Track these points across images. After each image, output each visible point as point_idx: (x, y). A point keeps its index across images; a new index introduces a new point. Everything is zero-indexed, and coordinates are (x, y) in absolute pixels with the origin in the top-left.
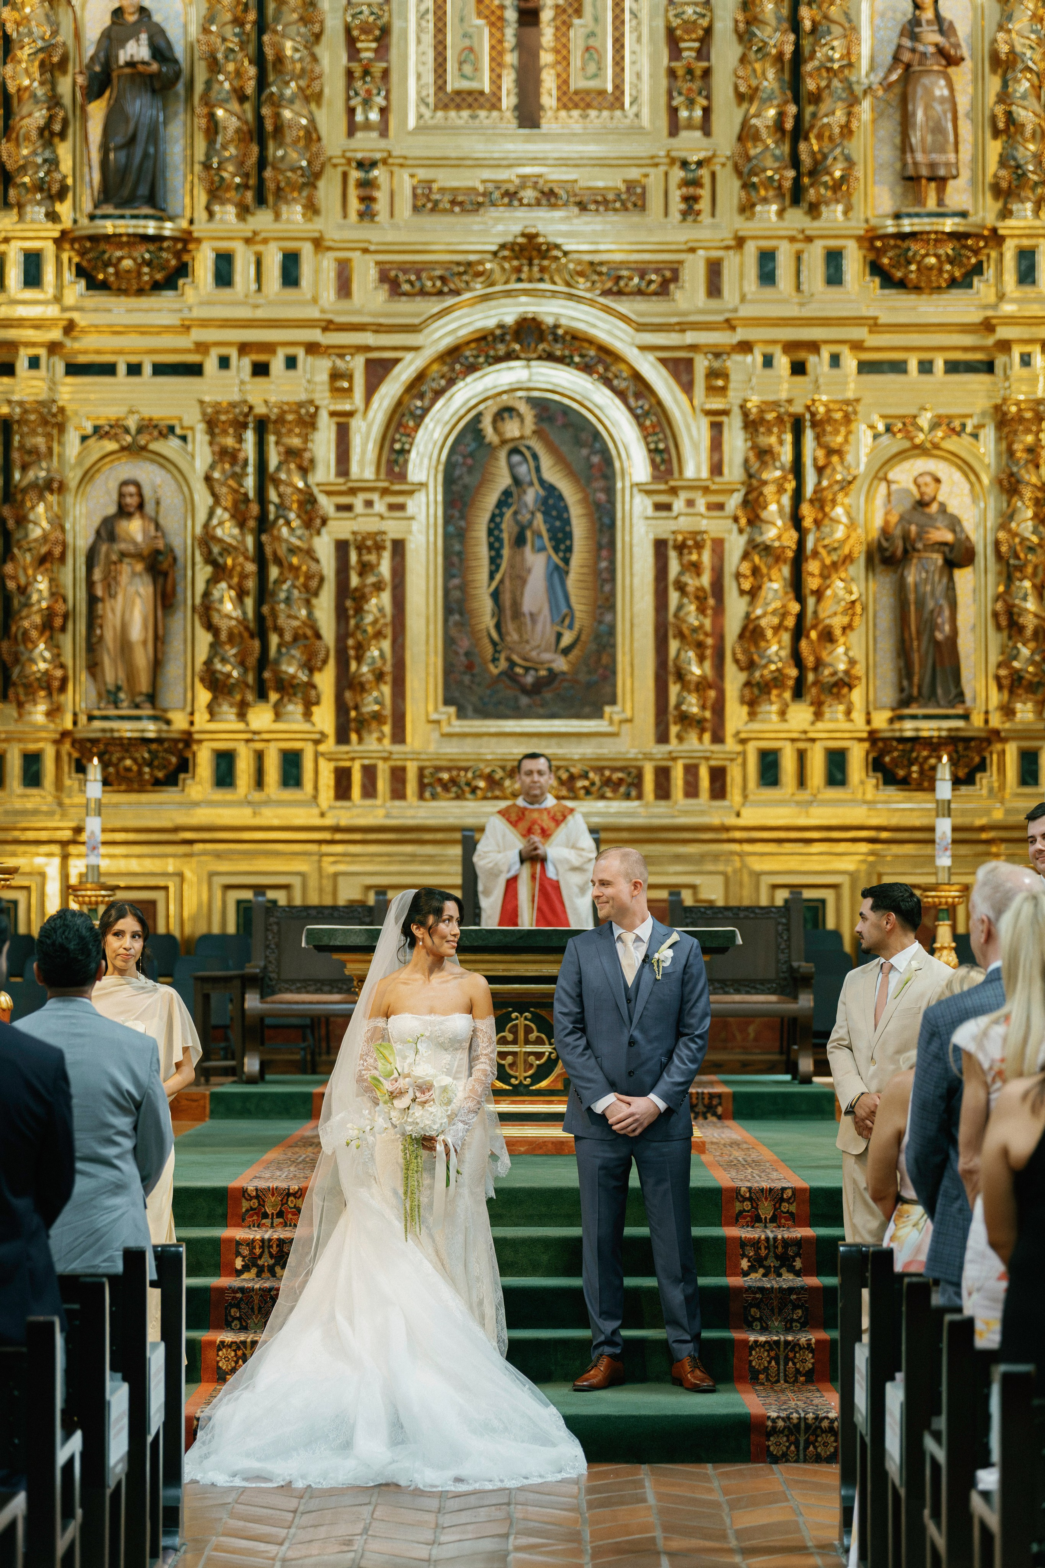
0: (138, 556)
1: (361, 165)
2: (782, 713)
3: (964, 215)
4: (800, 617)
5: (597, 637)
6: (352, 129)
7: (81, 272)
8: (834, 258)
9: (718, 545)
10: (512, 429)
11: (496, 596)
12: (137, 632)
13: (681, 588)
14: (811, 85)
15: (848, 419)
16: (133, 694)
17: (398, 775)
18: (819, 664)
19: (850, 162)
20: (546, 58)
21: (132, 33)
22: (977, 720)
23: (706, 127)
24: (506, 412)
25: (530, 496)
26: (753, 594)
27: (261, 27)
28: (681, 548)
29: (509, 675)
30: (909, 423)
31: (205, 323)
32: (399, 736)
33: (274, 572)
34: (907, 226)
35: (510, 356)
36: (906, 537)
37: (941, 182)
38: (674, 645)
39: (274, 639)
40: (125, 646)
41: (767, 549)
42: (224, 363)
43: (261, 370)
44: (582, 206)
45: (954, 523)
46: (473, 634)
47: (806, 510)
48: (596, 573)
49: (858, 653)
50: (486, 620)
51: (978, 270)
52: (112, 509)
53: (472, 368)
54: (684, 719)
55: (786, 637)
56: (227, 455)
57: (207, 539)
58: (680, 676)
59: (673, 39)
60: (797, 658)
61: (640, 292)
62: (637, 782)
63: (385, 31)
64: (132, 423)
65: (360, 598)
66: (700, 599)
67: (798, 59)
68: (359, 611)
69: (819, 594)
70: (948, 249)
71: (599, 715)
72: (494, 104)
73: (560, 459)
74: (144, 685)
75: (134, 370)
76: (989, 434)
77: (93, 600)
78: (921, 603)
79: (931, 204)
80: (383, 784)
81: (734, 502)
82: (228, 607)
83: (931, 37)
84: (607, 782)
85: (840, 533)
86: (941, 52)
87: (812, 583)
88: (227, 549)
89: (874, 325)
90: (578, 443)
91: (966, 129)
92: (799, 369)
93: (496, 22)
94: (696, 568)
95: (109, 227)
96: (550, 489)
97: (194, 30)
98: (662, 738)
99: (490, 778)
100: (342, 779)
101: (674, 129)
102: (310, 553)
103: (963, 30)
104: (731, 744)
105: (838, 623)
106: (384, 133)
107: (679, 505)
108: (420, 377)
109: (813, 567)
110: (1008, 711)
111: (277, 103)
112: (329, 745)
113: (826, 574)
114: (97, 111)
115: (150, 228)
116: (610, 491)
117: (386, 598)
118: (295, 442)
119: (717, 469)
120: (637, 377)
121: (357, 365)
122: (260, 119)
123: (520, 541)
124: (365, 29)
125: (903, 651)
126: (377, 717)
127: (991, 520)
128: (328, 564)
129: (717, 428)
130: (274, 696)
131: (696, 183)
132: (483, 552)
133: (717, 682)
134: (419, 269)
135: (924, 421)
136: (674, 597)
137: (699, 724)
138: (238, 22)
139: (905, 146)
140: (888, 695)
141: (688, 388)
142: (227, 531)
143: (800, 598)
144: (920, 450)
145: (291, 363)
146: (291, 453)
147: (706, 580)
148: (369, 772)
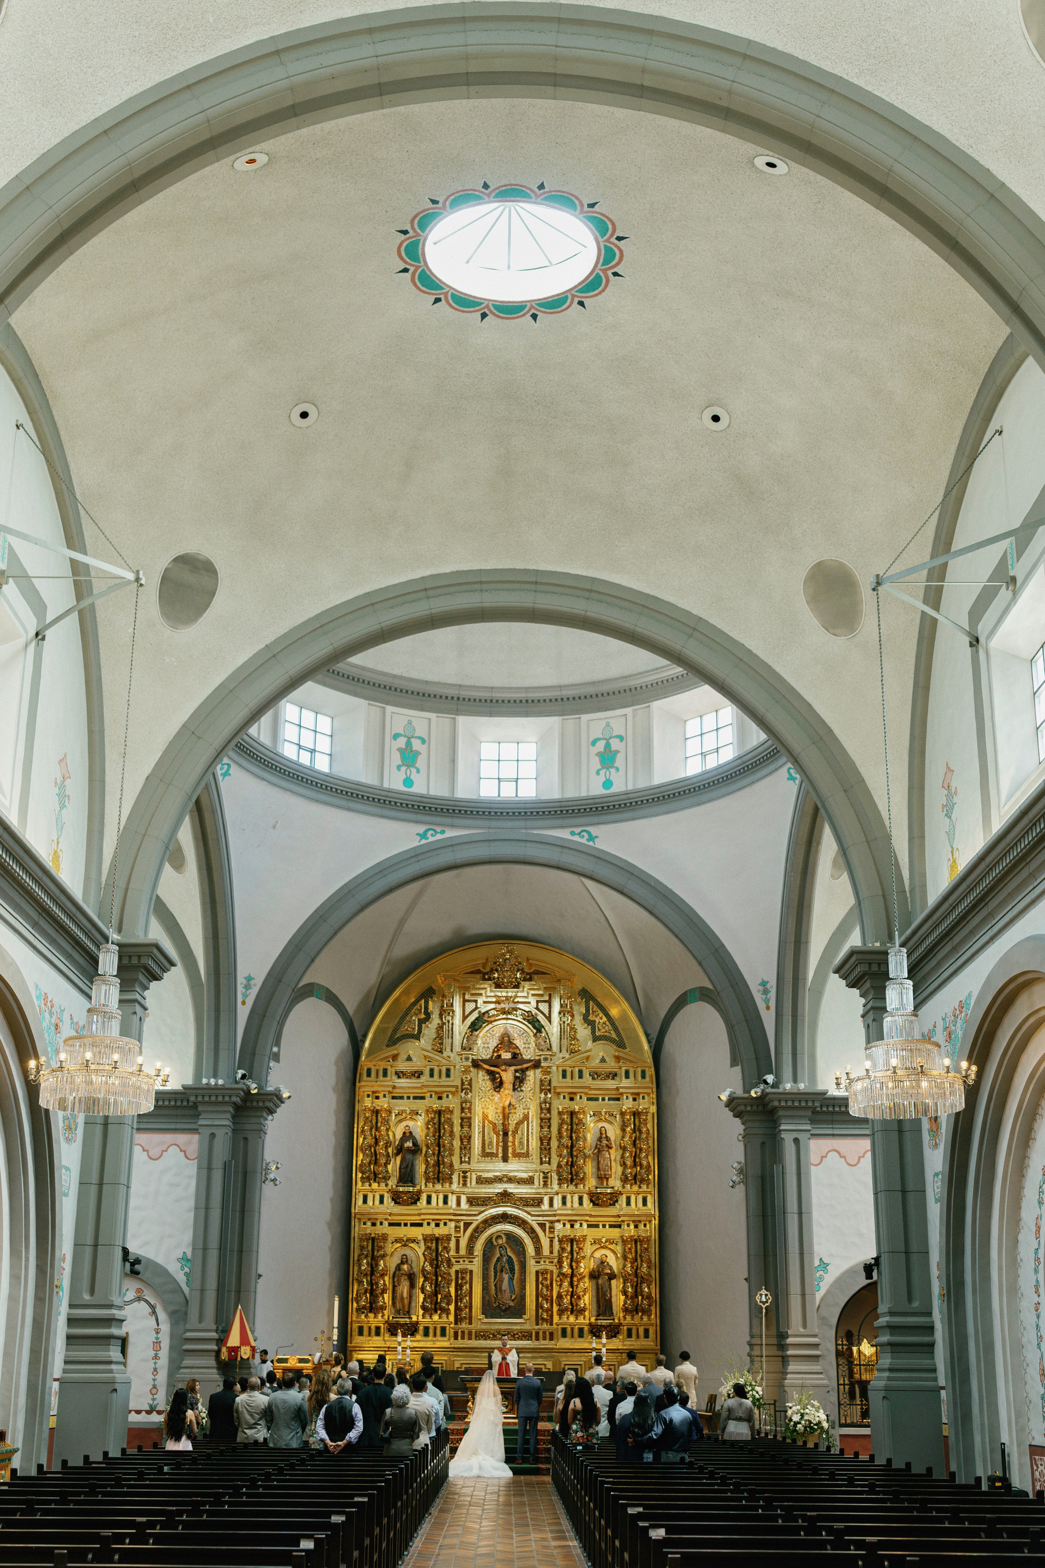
0: (406, 1275)
1: (463, 1172)
2: (568, 1318)
3: (613, 1188)
4: (572, 1292)
5: (521, 1296)
6: (461, 1162)
7: (393, 1199)
8: (581, 1199)
9: (552, 1272)
10: (500, 1242)
11: (495, 1285)
12: (405, 1295)
13: (542, 1284)
14: (575, 1153)
15: (584, 1240)
16: (404, 1311)
17: (470, 1333)
18: (577, 1305)
19: (585, 1173)
20: (510, 1144)
21: (408, 1140)
22: (616, 1321)
23: (549, 1163)
24: (499, 1237)
25: (504, 1259)
26: (561, 1286)
27: (440, 1137)
28: (542, 1273)
29: (499, 1307)
30: (600, 1241)
31: (424, 1214)
32: (470, 1323)
33: (440, 1279)
34: (599, 1190)
35: (500, 1222)
36: (598, 1271)
37: (607, 1179)
38: (540, 1299)
39: (439, 1296)
40: (402, 1298)
41: (563, 1274)
42: (429, 1224)
43: (437, 1225)
44: (518, 1183)
45: (611, 1268)
46: (490, 1296)
47: (574, 1264)
48: (521, 1280)
49: (587, 1303)
50: (493, 1292)
51: (617, 1201)
52: (399, 1262)
53: (490, 1225)
54: (543, 1319)
55: (569, 1297)
56: (428, 1248)
57: (423, 1270)
58: (542, 1307)
59: (541, 1139)
60: (571, 1304)
61: (532, 1205)
62: (531, 1336)
63: (470, 1137)
64: (405, 1239)
65: (461, 1286)
66: (547, 1287)
67: (572, 1146)
68: (461, 1290)
69: (577, 1286)
70: (609, 1196)
71: (521, 1318)
72: (496, 1155)
73: (512, 1249)
74: (407, 1310)
75: (406, 1225)
76: (620, 1244)
77: (394, 1287)
78: (602, 1289)
79: (605, 1183)
80: (466, 1336)
81: (556, 1260)
82: (428, 1288)
83: (605, 1142)
84: (523, 1336)
85: (582, 1270)
86: (607, 1145)
87: (575, 1283)
88: (428, 1273)
89: (591, 1216)
90: (517, 1245)
91: (613, 1164)
92: (572, 1226)
93: (498, 1135)
94: (546, 1279)
95: (401, 1189)
96: (510, 1257)
97: (424, 1138)
98: (537, 1324)
99: (493, 1335)
100: (456, 1334)
101: (542, 1163)
102: (449, 1274)
103: (612, 1139)
104: (554, 1326)
105: (581, 1294)
106: (469, 1163)
107: (542, 1263)
108: (477, 1228)
109: (575, 1279)
110: (625, 1318)
111: (443, 1157)
112: (452, 1325)
113: (579, 1281)
114: (399, 1158)
115: (411, 1189)
116: (525, 1258)
117: (468, 1285)
118: (446, 1245)
119: (551, 1252)
120: (532, 1228)
121: (462, 1224)
122: (438, 1160)
123: (502, 1271)
124: (465, 1137)
125: (598, 1302)
126: (465, 1318)
127: (621, 1267)
128: (454, 1277)
129: (551, 1241)
130: (439, 1312)
131: (547, 1178)
132: (493, 1273)
133: (551, 1309)
134: (477, 1198)
135: (604, 1240)
136: (540, 1286)
137: (546, 1320)
138: (434, 1136)
139: (598, 1169)
140: (595, 1313)
141: (544, 1231)
142: (428, 1268)
143: (572, 1287)
144: (602, 1247)
145: (445, 1224)
146: (445, 1248)
147: (549, 1282)
148: (463, 1332)
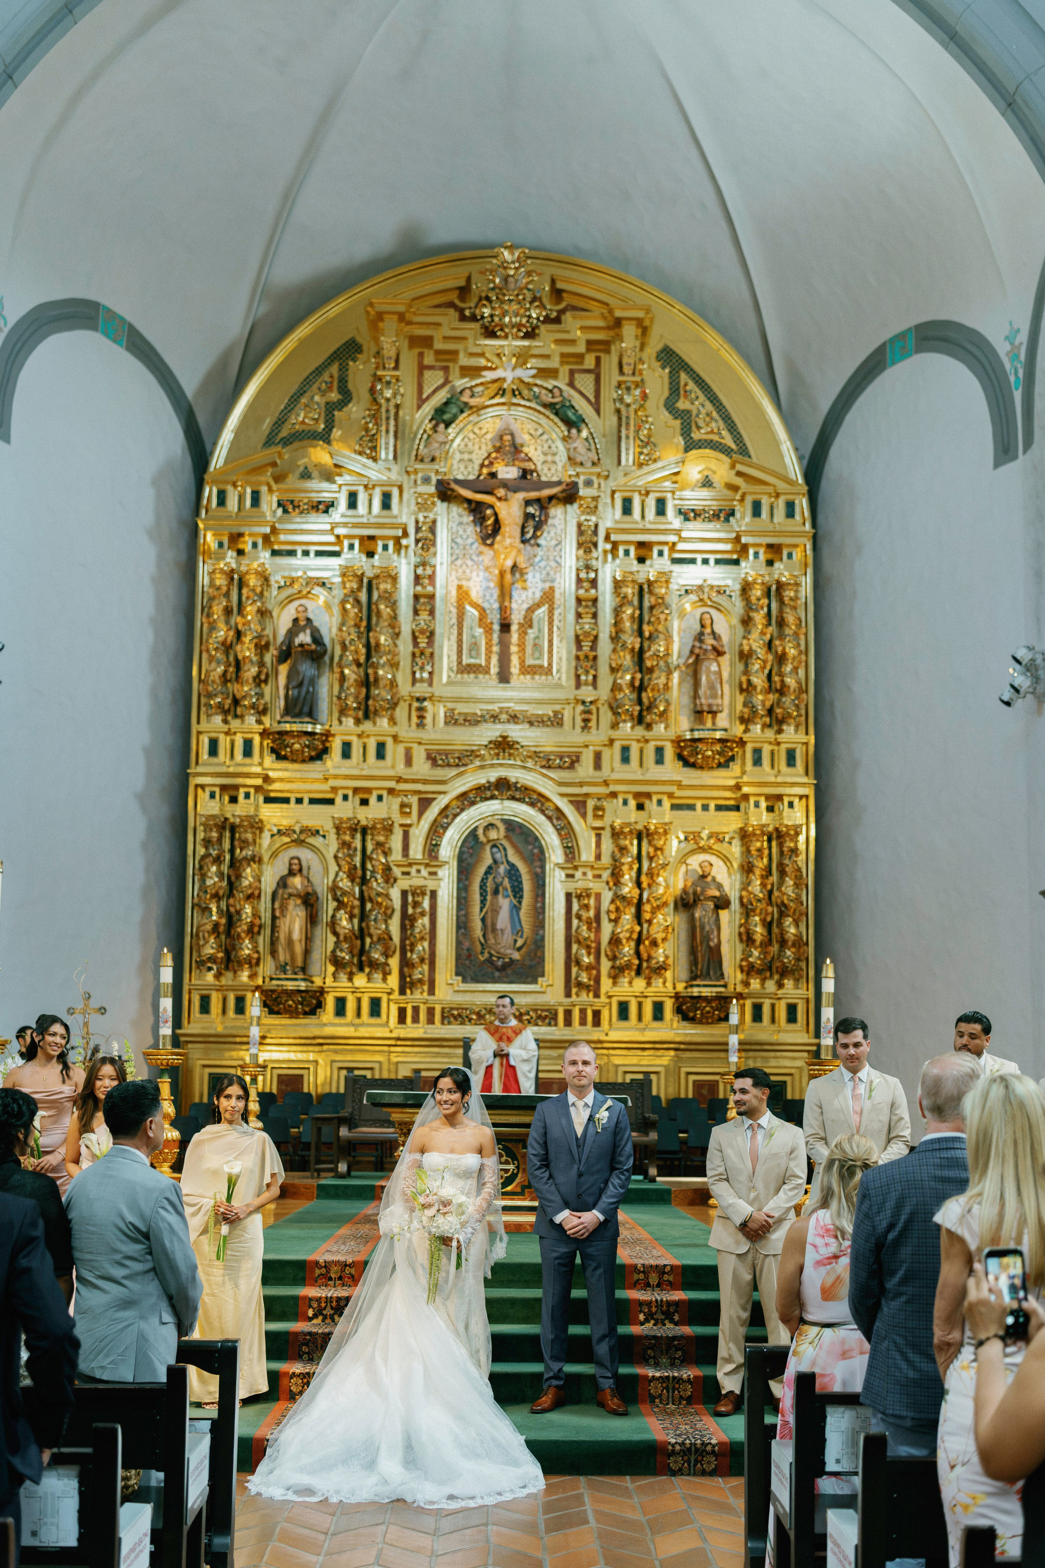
0: (298, 896)
1: (418, 700)
2: (630, 983)
3: (725, 730)
4: (640, 933)
5: (535, 942)
6: (414, 681)
7: (273, 750)
8: (659, 751)
9: (598, 896)
10: (493, 835)
11: (483, 920)
12: (296, 935)
13: (579, 917)
14: (649, 663)
15: (666, 833)
16: (293, 967)
17: (431, 1012)
18: (650, 958)
19: (668, 703)
20: (514, 649)
21: (304, 631)
22: (731, 988)
23: (594, 684)
24: (491, 825)
25: (502, 869)
26: (616, 921)
27: (369, 628)
28: (579, 897)
29: (489, 961)
30: (697, 836)
31: (336, 777)
32: (432, 992)
33: (369, 906)
34: (697, 735)
35: (493, 797)
36: (695, 893)
37: (714, 713)
38: (575, 947)
39: (368, 940)
40: (290, 942)
41: (624, 898)
42: (345, 797)
43: (364, 802)
44: (531, 723)
45: (719, 887)
46: (472, 940)
47: (644, 879)
48: (535, 908)
49: (670, 952)
50: (478, 933)
51: (732, 758)
52: (286, 872)
53: (473, 803)
54: (580, 985)
55: (633, 944)
56: (345, 845)
57: (334, 889)
58: (578, 963)
59: (578, 641)
60: (638, 953)
61: (560, 767)
62: (555, 1017)
63: (432, 633)
64: (297, 829)
65: (413, 919)
66: (589, 923)
67: (641, 651)
68: (412, 926)
69: (650, 922)
70: (718, 747)
71: (535, 982)
72: (487, 671)
73: (518, 851)
74: (299, 962)
75: (299, 801)
76: (736, 843)
77: (274, 918)
78: (702, 928)
79: (709, 724)
80: (423, 1016)
81: (606, 875)
82: (344, 923)
83: (710, 641)
84: (539, 1017)
85: (661, 891)
86: (714, 649)
87: (647, 916)
88: (344, 893)
89: (679, 785)
90: (527, 842)
91: (726, 688)
92: (640, 807)
93: (488, 631)
94: (587, 907)
95: (288, 727)
96: (512, 866)
97: (334, 630)
98: (568, 995)
99: (478, 1014)
100: (402, 1012)
101: (578, 685)
102: (387, 896)
103: (725, 639)
104: (603, 999)
105: (660, 936)
106: (431, 684)
107: (578, 874)
108: (446, 807)
109: (647, 908)
110: (746, 984)
111: (376, 667)
112: (396, 996)
113: (654, 911)
114: (284, 669)
115: (309, 728)
116: (543, 867)
117: (426, 920)
118: (381, 839)
119: (598, 857)
120: (558, 809)
121: (414, 800)
122: (367, 675)
123: (496, 892)
124: (422, 632)
125: (693, 951)
126: (421, 981)
127: (738, 886)
128: (397, 903)
129: (598, 836)
130: (367, 970)
131: (589, 712)
132: (476, 897)
133: (596, 966)
134: (447, 754)
135: (705, 834)
136: (575, 922)
137: (587, 988)
138: (357, 626)
139: (696, 696)
140: (684, 974)
141: (584, 815)
142: (345, 883)
143: (640, 924)
144: (702, 850)
145: (380, 798)
146: (379, 845)
147: (592, 913)
148: (416, 1010)
